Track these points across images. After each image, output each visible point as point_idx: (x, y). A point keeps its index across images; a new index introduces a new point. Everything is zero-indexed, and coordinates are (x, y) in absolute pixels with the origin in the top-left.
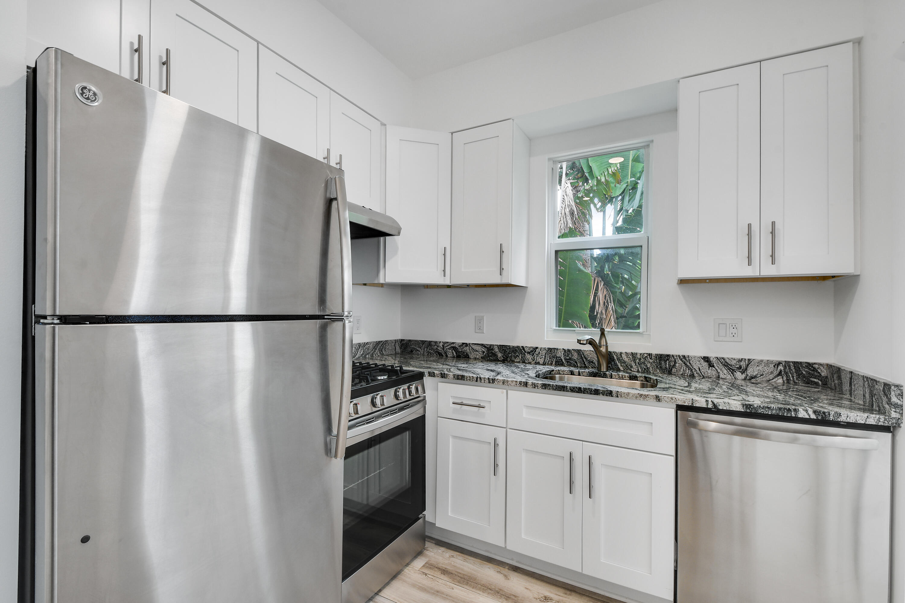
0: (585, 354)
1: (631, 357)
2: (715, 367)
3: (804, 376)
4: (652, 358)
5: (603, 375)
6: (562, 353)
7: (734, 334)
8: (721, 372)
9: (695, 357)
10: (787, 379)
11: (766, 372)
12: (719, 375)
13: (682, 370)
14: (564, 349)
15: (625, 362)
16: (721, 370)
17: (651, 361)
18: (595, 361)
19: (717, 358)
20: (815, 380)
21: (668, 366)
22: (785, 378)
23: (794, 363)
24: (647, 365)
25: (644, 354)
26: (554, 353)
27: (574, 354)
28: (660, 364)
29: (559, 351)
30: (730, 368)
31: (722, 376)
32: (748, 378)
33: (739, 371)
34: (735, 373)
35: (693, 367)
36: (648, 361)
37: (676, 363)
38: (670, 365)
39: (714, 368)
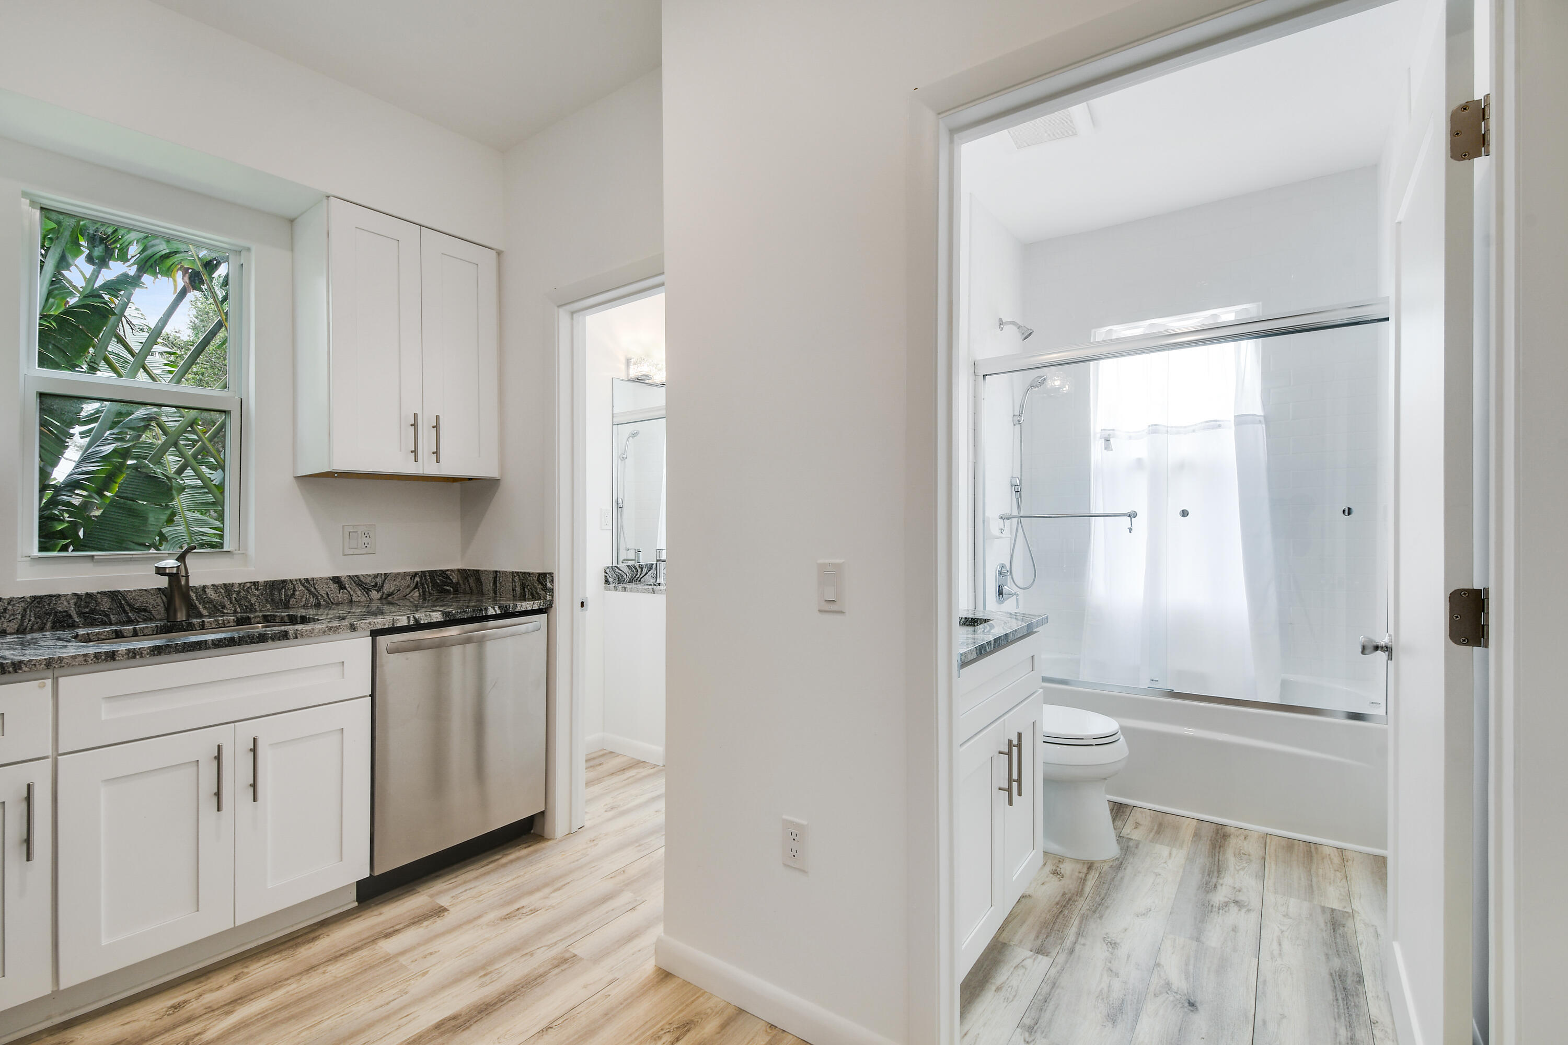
0: (129, 597)
1: (223, 591)
2: (347, 589)
3: (438, 586)
4: (259, 588)
5: (187, 627)
6: (72, 602)
7: (366, 545)
8: (354, 595)
9: (321, 579)
10: (423, 591)
11: (403, 586)
12: (352, 599)
13: (304, 600)
14: (75, 594)
15: (212, 600)
16: (354, 591)
17: (257, 593)
18: (151, 607)
19: (349, 576)
20: (448, 588)
21: (283, 596)
22: (421, 591)
23: (430, 572)
24: (251, 599)
25: (245, 583)
26: (49, 604)
27: (102, 600)
28: (272, 595)
29: (63, 599)
30: (365, 587)
31: (355, 599)
32: (384, 596)
33: (375, 590)
34: (370, 593)
35: (319, 593)
36: (252, 594)
37: (296, 590)
38: (286, 595)
39: (346, 591)
